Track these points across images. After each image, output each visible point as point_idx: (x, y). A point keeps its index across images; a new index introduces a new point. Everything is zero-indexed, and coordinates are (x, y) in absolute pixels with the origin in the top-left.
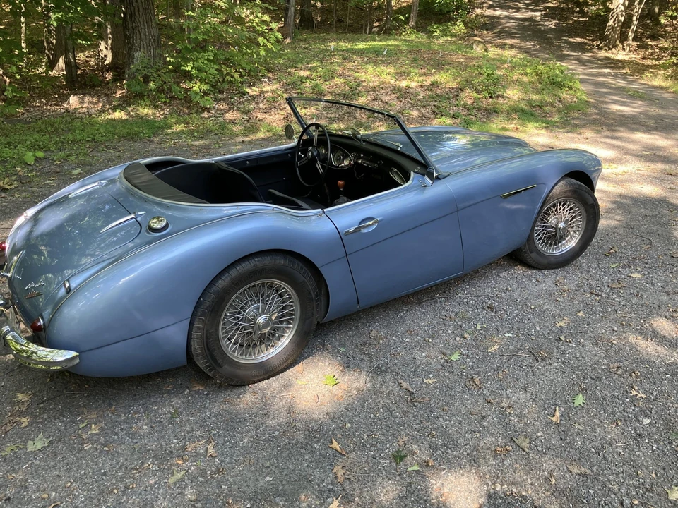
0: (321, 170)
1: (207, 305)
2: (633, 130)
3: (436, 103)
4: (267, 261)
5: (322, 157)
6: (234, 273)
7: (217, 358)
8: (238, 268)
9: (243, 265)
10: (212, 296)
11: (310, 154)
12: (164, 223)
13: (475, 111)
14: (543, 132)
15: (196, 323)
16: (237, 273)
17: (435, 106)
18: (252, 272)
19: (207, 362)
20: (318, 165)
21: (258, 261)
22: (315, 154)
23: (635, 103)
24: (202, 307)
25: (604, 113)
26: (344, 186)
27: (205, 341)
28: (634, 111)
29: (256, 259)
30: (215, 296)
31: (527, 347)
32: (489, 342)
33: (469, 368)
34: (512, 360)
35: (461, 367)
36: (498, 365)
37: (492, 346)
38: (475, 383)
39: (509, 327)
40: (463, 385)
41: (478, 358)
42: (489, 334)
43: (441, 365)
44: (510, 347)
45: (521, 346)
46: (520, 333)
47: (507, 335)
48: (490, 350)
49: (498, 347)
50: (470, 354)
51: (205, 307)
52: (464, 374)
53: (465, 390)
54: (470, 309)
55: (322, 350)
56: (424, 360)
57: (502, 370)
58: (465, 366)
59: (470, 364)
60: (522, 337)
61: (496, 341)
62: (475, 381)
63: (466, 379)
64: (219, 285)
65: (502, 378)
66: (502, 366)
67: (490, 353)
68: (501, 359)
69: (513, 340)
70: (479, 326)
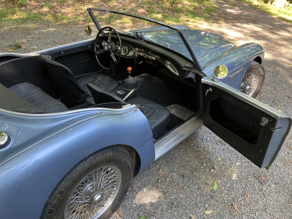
0: (115, 60)
1: (54, 204)
2: (243, 23)
3: (148, 6)
4: (100, 157)
5: (114, 50)
8: (77, 169)
10: (57, 196)
11: (107, 48)
12: (6, 139)
13: (167, 11)
14: (205, 23)
17: (148, 7)
20: (112, 55)
21: (94, 158)
22: (110, 47)
23: (235, 8)
24: (49, 206)
25: (226, 13)
26: (132, 71)
28: (237, 13)
29: (92, 158)
30: (59, 196)
31: (252, 173)
32: (230, 172)
33: (227, 196)
34: (248, 185)
35: (222, 195)
36: (242, 190)
37: (233, 175)
38: (235, 210)
39: (236, 157)
40: (229, 212)
41: (228, 185)
42: (227, 164)
43: (210, 195)
44: (243, 174)
45: (248, 172)
46: (243, 161)
47: (237, 164)
48: (233, 178)
49: (236, 175)
50: (223, 183)
51: (52, 206)
52: (226, 201)
53: (231, 217)
54: (209, 144)
55: (131, 192)
56: (198, 192)
57: (246, 195)
58: (224, 194)
59: (226, 191)
60: (246, 165)
61: (234, 170)
62: (235, 208)
63: (228, 206)
64: (62, 187)
65: (248, 202)
66: (244, 191)
67: (234, 180)
68: (241, 185)
69: (242, 167)
70: (219, 158)
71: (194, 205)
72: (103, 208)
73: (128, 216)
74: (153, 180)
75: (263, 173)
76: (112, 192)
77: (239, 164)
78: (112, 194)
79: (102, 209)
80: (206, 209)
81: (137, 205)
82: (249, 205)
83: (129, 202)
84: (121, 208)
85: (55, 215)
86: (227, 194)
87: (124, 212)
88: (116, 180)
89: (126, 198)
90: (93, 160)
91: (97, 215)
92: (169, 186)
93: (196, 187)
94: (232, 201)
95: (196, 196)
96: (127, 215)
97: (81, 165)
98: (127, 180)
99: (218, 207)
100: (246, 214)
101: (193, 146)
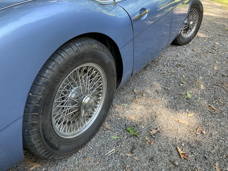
1: (39, 99)
6: (60, 60)
7: (54, 144)
8: (62, 55)
9: (67, 51)
10: (42, 88)
15: (30, 120)
16: (62, 60)
18: (76, 58)
19: (46, 151)
24: (33, 102)
27: (42, 134)
29: (77, 45)
30: (45, 88)
31: (215, 83)
32: (197, 84)
33: (202, 101)
34: (216, 91)
35: (197, 101)
36: (213, 95)
37: (200, 86)
38: (214, 109)
39: (197, 74)
40: (209, 112)
41: (200, 93)
42: (192, 79)
43: (187, 102)
44: (208, 84)
45: (212, 82)
46: (204, 76)
47: (200, 78)
48: (201, 88)
49: (203, 85)
50: (194, 92)
51: (37, 102)
52: (203, 105)
53: (213, 115)
54: (171, 68)
55: (113, 108)
56: (175, 101)
57: (218, 98)
58: (199, 100)
59: (200, 98)
60: (208, 78)
61: (199, 82)
62: (213, 108)
63: (207, 108)
64: (46, 76)
65: (223, 102)
66: (215, 96)
67: (203, 89)
68: (210, 92)
69: (205, 80)
70: (183, 76)
71: (176, 111)
72: (91, 119)
73: (116, 128)
74: (131, 98)
75: (224, 82)
76: (98, 102)
77: (202, 78)
78: (98, 104)
79: (90, 121)
80: (188, 113)
81: (122, 118)
82: (224, 105)
83: (113, 117)
84: (106, 122)
85: (42, 115)
86: (202, 100)
87: (111, 126)
88: (101, 88)
89: (109, 114)
90: (79, 48)
91: (85, 126)
92: (147, 100)
93: (172, 98)
94: (208, 104)
95: (175, 104)
96: (114, 127)
97: (67, 52)
98: (112, 88)
99: (198, 110)
100: (225, 111)
101: (157, 70)
